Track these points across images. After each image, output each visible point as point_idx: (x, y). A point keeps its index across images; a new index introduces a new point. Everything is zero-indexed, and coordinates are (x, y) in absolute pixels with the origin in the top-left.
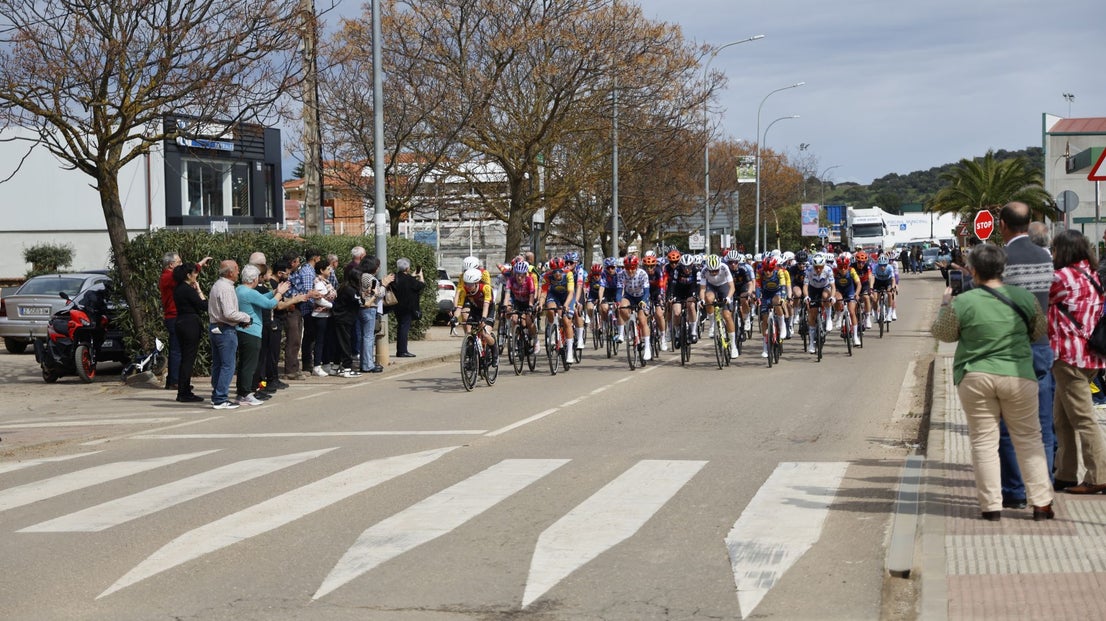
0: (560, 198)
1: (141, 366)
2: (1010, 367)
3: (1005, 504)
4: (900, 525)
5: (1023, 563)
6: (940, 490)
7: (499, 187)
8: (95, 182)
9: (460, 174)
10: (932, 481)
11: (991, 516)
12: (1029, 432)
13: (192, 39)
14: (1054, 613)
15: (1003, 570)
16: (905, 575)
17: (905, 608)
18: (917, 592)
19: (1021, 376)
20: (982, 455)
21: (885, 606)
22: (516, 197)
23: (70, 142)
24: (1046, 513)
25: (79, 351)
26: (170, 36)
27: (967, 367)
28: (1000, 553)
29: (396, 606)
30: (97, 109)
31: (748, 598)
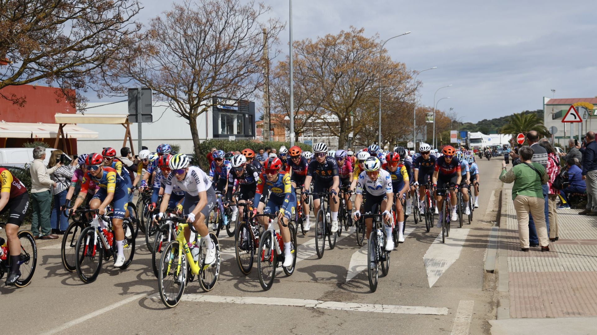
0: (359, 128)
2: (534, 193)
3: (530, 246)
4: (490, 253)
5: (538, 268)
6: (505, 240)
7: (336, 124)
8: (188, 121)
9: (321, 119)
10: (502, 237)
11: (525, 250)
12: (541, 218)
13: (224, 69)
14: (550, 287)
15: (530, 270)
16: (492, 272)
17: (492, 284)
18: (497, 278)
19: (538, 197)
20: (522, 227)
21: (485, 284)
22: (342, 127)
23: (180, 107)
24: (546, 249)
26: (216, 68)
27: (518, 193)
28: (529, 264)
29: (299, 281)
30: (189, 95)
31: (432, 280)
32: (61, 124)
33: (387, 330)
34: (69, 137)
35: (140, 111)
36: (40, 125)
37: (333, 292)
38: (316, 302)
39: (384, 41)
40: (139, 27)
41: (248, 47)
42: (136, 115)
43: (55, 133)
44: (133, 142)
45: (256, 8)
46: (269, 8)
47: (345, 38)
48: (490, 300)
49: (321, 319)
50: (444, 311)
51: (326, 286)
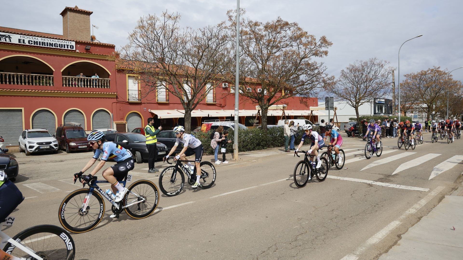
0: (438, 110)
1: (361, 135)
7: (426, 108)
8: (355, 109)
9: (420, 106)
13: (370, 88)
17: (461, 181)
21: (457, 180)
22: (429, 109)
23: (352, 103)
25: (352, 133)
29: (372, 173)
30: (355, 99)
31: (432, 176)
32: (312, 111)
33: (395, 195)
34: (315, 115)
35: (329, 106)
36: (305, 111)
37: (383, 178)
38: (373, 182)
39: (451, 71)
40: (327, 75)
41: (380, 78)
42: (328, 107)
43: (309, 114)
44: (337, 116)
45: (383, 63)
46: (389, 63)
47: (431, 71)
48: (454, 187)
49: (369, 188)
50: (427, 190)
51: (381, 176)
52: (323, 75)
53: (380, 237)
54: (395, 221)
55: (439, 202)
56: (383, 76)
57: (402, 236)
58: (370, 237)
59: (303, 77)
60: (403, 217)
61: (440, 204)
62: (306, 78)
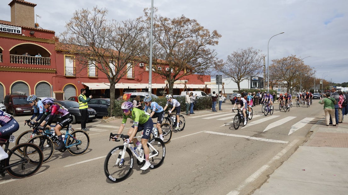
0: (294, 85)
2: (331, 107)
4: (315, 125)
5: (328, 131)
8: (237, 84)
9: (282, 83)
10: (322, 121)
11: (327, 125)
13: (248, 69)
14: (328, 137)
16: (312, 132)
17: (309, 135)
18: (312, 134)
19: (332, 108)
21: (307, 135)
22: (289, 85)
23: (235, 80)
24: (335, 125)
27: (325, 107)
28: (325, 130)
30: (238, 76)
31: (290, 133)
32: (206, 85)
33: (265, 146)
34: (208, 88)
35: (219, 81)
36: (201, 85)
38: (250, 137)
39: (303, 59)
41: (255, 62)
42: (218, 83)
43: (204, 87)
44: (224, 89)
45: (257, 51)
46: (261, 51)
47: (290, 58)
48: (305, 140)
49: (247, 142)
50: (287, 142)
51: (256, 133)
52: (215, 59)
53: (255, 177)
54: (265, 165)
55: (295, 151)
56: (257, 60)
57: (270, 175)
58: (247, 178)
59: (200, 60)
60: (270, 162)
61: (296, 152)
62: (202, 61)
